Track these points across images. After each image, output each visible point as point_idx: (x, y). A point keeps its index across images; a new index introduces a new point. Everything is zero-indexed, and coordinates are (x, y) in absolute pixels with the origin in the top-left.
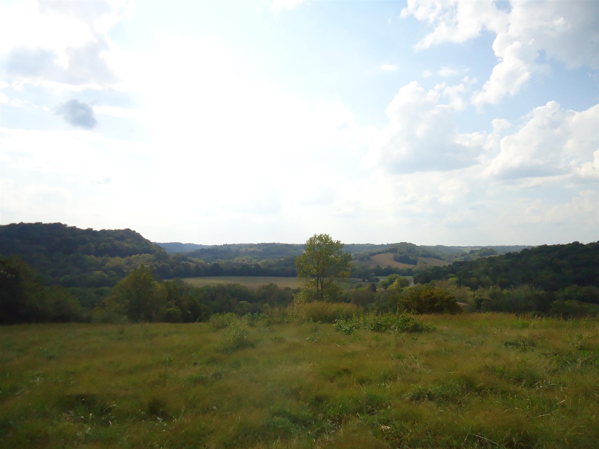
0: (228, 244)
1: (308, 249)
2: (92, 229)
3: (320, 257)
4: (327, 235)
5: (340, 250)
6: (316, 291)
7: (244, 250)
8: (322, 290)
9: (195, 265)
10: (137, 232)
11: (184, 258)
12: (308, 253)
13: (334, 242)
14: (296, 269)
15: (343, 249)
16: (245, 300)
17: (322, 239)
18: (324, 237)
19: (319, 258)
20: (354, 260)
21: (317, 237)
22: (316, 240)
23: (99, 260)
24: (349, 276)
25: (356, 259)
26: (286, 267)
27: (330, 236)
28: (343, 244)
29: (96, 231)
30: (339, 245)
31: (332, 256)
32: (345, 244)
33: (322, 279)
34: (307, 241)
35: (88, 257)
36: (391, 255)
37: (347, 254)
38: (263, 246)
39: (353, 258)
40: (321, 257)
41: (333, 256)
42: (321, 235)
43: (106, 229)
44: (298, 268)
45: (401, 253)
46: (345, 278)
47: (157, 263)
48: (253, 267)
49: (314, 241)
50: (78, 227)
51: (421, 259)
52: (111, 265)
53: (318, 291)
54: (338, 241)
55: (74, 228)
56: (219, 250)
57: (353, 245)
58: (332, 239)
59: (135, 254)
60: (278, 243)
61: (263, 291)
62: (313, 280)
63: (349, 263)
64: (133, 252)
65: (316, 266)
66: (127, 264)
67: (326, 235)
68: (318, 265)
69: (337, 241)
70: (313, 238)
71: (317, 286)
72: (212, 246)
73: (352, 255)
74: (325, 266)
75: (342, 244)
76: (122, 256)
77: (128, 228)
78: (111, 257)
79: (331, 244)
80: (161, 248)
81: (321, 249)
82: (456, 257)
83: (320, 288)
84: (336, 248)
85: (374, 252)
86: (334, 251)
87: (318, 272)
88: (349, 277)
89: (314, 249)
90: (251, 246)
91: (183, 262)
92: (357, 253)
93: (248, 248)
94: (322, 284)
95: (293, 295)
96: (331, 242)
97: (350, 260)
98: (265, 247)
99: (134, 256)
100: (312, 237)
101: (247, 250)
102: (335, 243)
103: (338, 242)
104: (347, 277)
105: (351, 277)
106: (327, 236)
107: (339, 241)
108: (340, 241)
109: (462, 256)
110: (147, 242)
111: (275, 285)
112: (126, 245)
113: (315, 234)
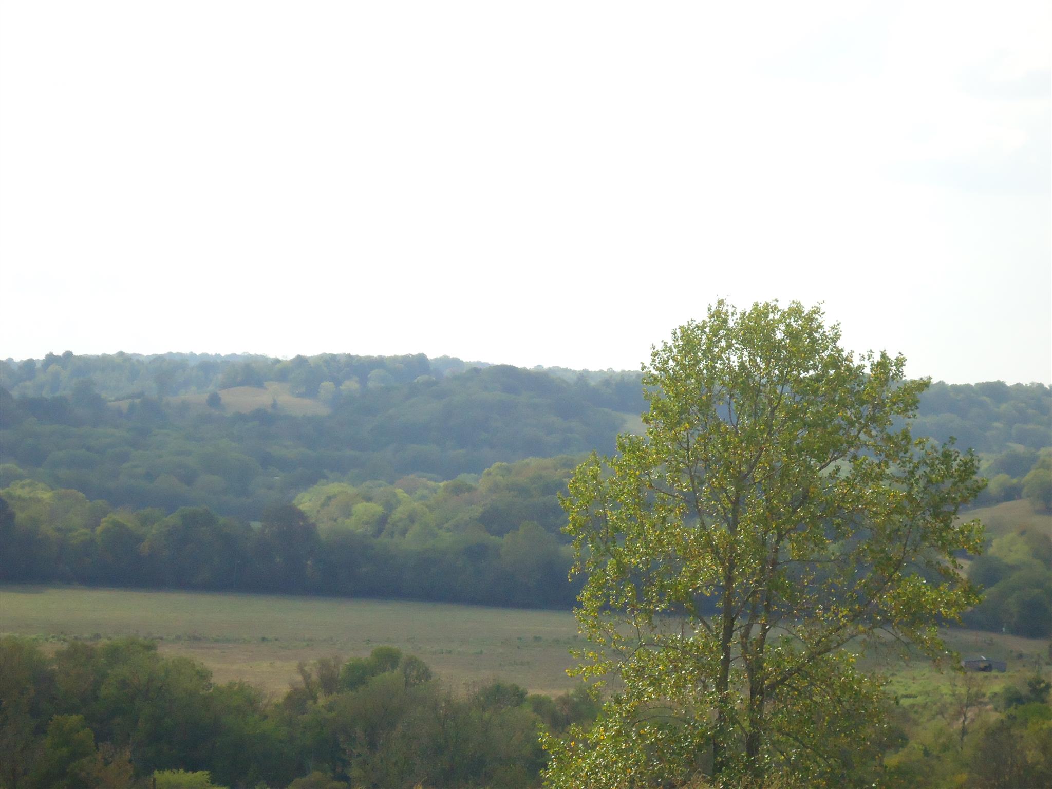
0: (77, 353)
1: (664, 412)
3: (751, 467)
4: (807, 309)
5: (897, 422)
6: (711, 713)
7: (195, 396)
8: (754, 708)
12: (657, 442)
13: (856, 362)
14: (570, 550)
15: (917, 421)
16: (192, 767)
17: (768, 338)
18: (782, 327)
19: (741, 480)
20: (998, 500)
21: (731, 324)
22: (723, 344)
24: (952, 613)
25: (1010, 494)
26: (494, 539)
27: (827, 322)
28: (924, 385)
30: (894, 387)
31: (838, 469)
32: (934, 381)
33: (756, 631)
34: (659, 347)
37: (947, 457)
38: (338, 383)
39: (995, 484)
40: (758, 475)
41: (845, 467)
42: (761, 313)
44: (583, 543)
46: (929, 633)
48: (256, 525)
49: (709, 350)
53: (726, 717)
54: (883, 356)
56: (15, 394)
57: (996, 391)
58: (839, 344)
60: (447, 362)
61: (322, 701)
62: (696, 635)
63: (962, 520)
65: (719, 532)
67: (796, 311)
68: (732, 527)
69: (877, 358)
70: (702, 328)
71: (722, 684)
73: (985, 463)
74: (780, 537)
75: (913, 382)
79: (838, 375)
81: (754, 414)
83: (740, 698)
84: (867, 410)
86: (853, 432)
87: (730, 579)
88: (952, 623)
89: (705, 407)
92: (1020, 448)
93: (225, 386)
94: (754, 668)
95: (544, 738)
96: (836, 361)
97: (965, 500)
98: (351, 385)
100: (699, 321)
101: (214, 400)
102: (867, 371)
103: (883, 364)
104: (939, 620)
105: (969, 623)
106: (810, 319)
107: (892, 356)
108: (900, 362)
111: (412, 662)
113: (721, 303)
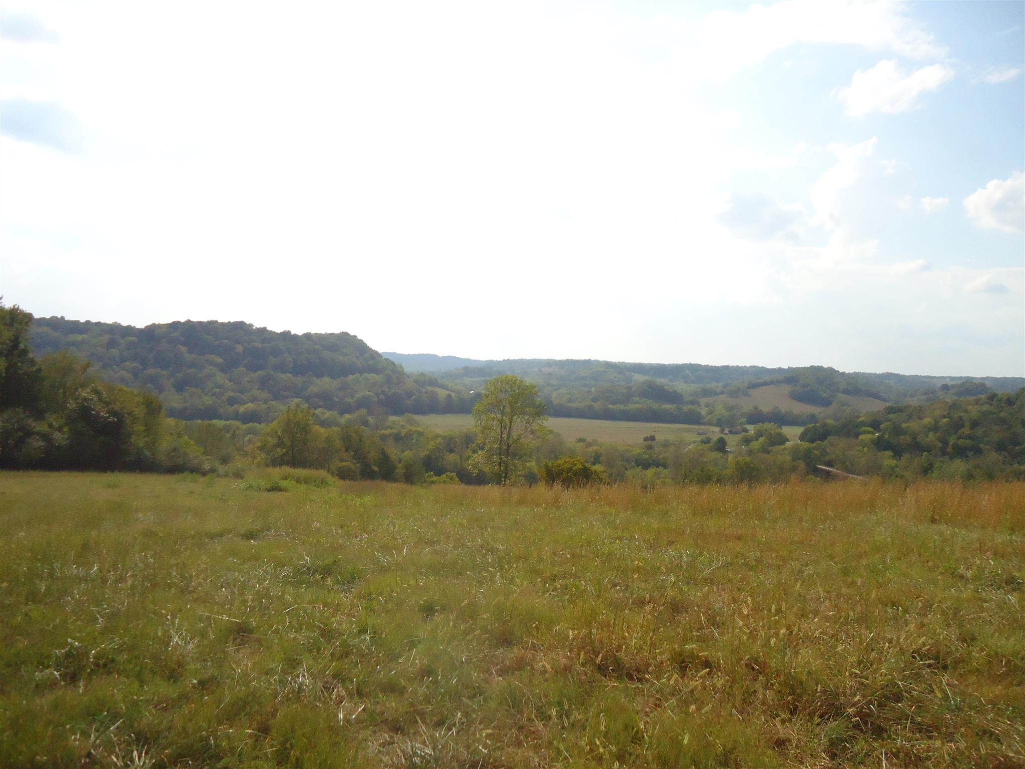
2: (289, 332)
7: (536, 370)
9: (447, 392)
10: (359, 337)
11: (433, 382)
23: (299, 380)
25: (722, 393)
29: (296, 336)
35: (282, 375)
36: (786, 389)
38: (568, 365)
39: (717, 391)
43: (313, 332)
45: (804, 386)
47: (386, 389)
50: (269, 329)
51: (841, 397)
52: (316, 390)
55: (263, 330)
56: (495, 369)
59: (353, 374)
64: (350, 370)
66: (340, 389)
72: (486, 361)
76: (333, 376)
77: (345, 331)
78: (318, 378)
80: (395, 365)
82: (912, 396)
85: (760, 381)
90: (550, 363)
91: (430, 388)
92: (729, 382)
93: (543, 367)
98: (571, 366)
99: (350, 377)
109: (926, 394)
110: (375, 355)
112: (341, 358)
